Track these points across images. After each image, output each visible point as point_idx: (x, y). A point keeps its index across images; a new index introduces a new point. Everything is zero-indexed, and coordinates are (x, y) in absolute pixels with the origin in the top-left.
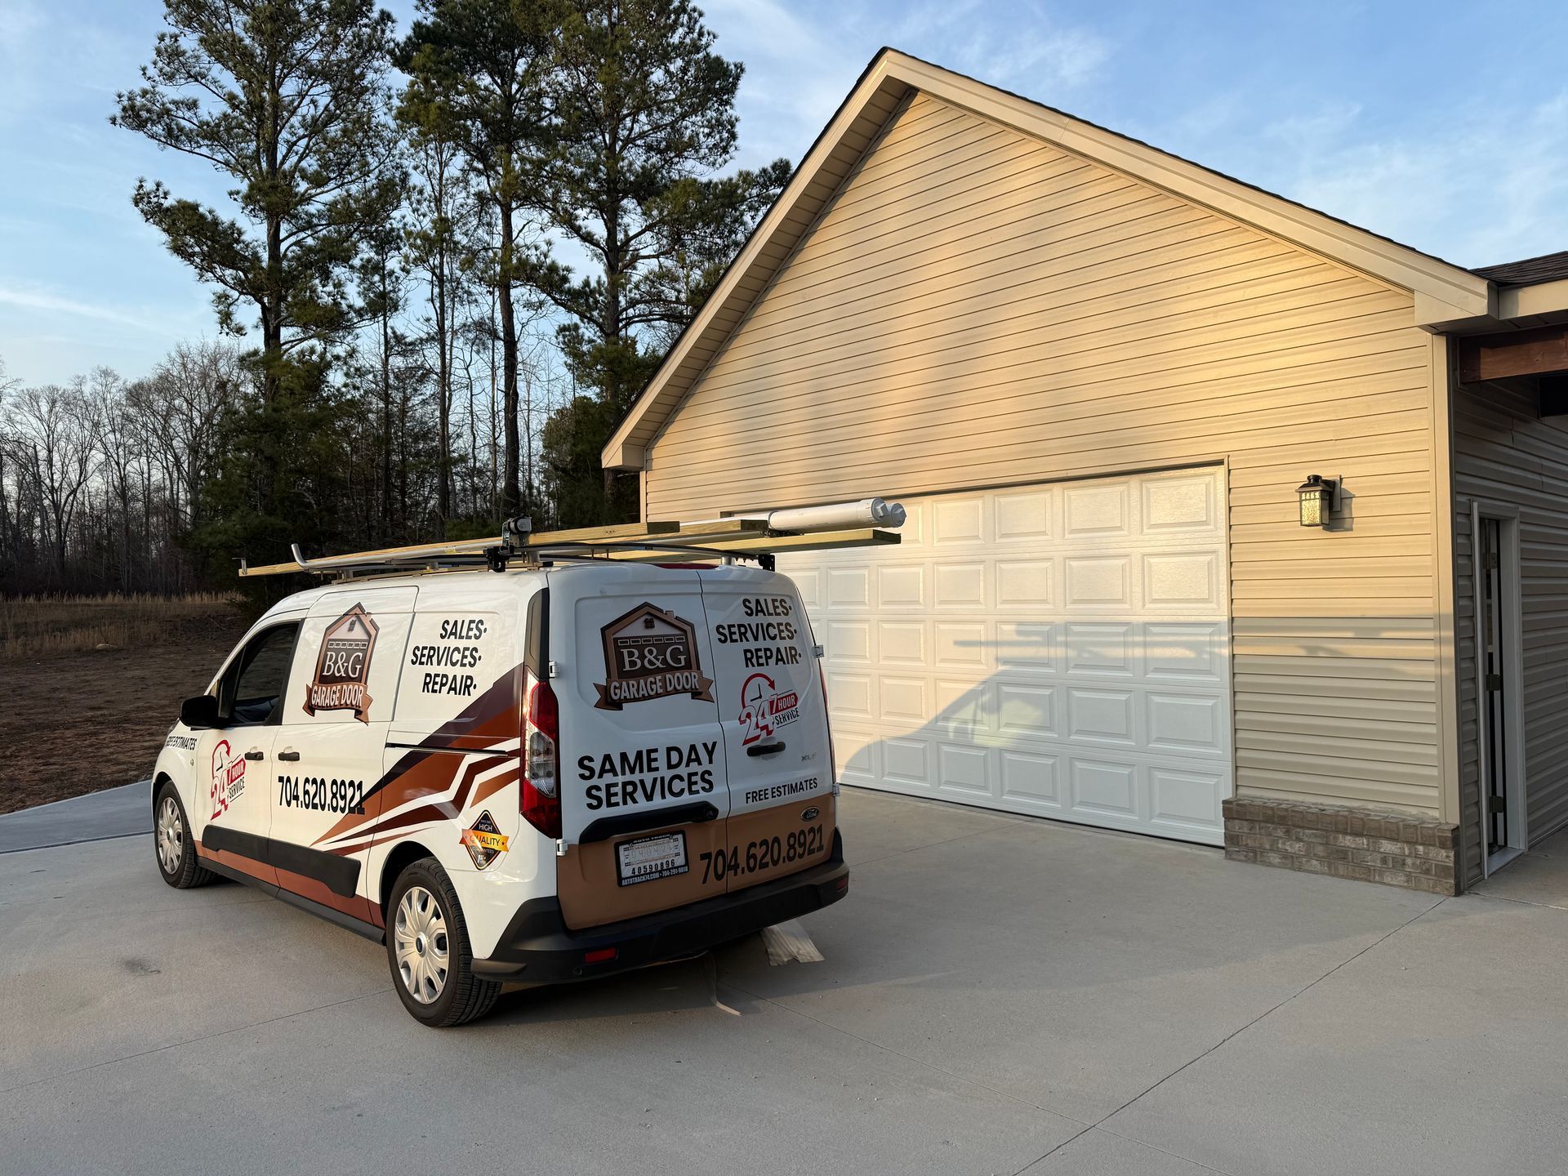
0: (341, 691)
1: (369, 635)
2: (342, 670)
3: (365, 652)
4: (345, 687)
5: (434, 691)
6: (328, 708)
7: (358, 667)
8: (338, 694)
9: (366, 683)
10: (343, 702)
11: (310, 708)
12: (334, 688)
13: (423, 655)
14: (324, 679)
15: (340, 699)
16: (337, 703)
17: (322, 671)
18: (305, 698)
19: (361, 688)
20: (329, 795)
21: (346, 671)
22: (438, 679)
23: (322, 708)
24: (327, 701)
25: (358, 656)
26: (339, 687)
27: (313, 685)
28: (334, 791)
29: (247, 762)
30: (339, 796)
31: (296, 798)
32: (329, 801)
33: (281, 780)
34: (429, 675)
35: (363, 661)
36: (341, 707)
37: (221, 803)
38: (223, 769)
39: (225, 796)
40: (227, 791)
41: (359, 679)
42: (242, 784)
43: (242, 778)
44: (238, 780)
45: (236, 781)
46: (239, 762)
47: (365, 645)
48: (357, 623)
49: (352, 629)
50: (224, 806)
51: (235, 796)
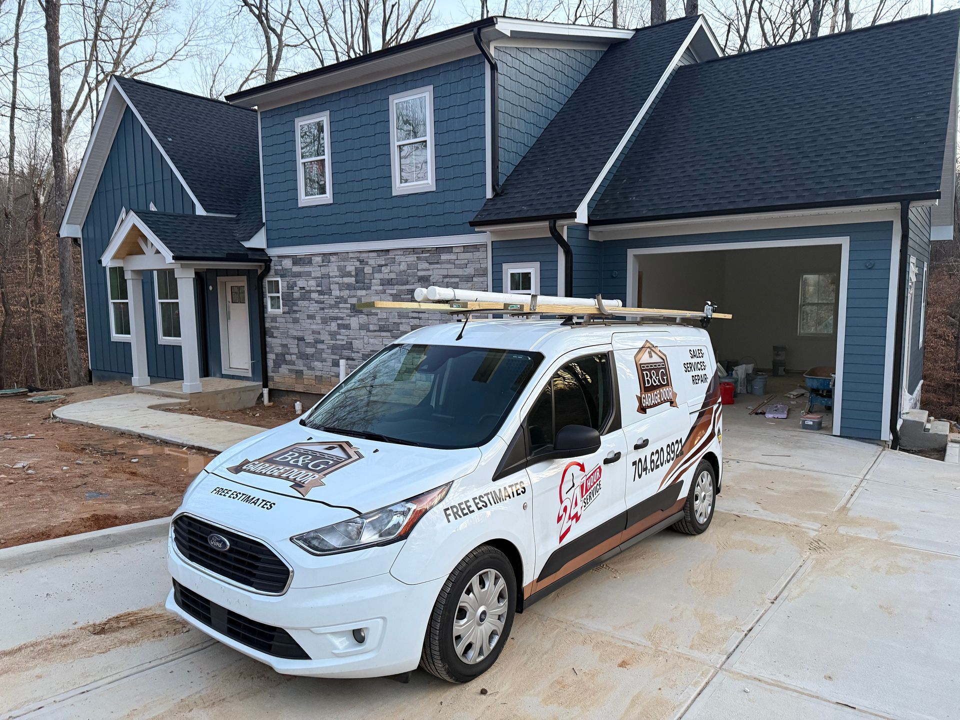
0: (660, 393)
1: (663, 360)
2: (657, 381)
3: (665, 368)
4: (661, 390)
5: (697, 383)
7: (665, 378)
9: (671, 386)
11: (643, 409)
12: (655, 393)
13: (688, 367)
14: (647, 388)
15: (660, 398)
16: (659, 401)
17: (644, 384)
18: (638, 404)
19: (670, 389)
20: (666, 454)
21: (659, 381)
22: (697, 378)
23: (651, 407)
24: (653, 402)
25: (663, 372)
26: (658, 391)
27: (641, 394)
28: (668, 451)
29: (603, 467)
30: (670, 453)
31: (645, 469)
32: (665, 459)
33: (634, 463)
34: (693, 376)
35: (666, 374)
36: (662, 403)
37: (573, 519)
38: (575, 487)
39: (578, 509)
40: (580, 504)
41: (667, 385)
42: (598, 487)
43: (598, 482)
44: (594, 487)
45: (592, 489)
46: (594, 472)
47: (663, 365)
48: (652, 352)
49: (651, 357)
50: (575, 519)
51: (591, 501)
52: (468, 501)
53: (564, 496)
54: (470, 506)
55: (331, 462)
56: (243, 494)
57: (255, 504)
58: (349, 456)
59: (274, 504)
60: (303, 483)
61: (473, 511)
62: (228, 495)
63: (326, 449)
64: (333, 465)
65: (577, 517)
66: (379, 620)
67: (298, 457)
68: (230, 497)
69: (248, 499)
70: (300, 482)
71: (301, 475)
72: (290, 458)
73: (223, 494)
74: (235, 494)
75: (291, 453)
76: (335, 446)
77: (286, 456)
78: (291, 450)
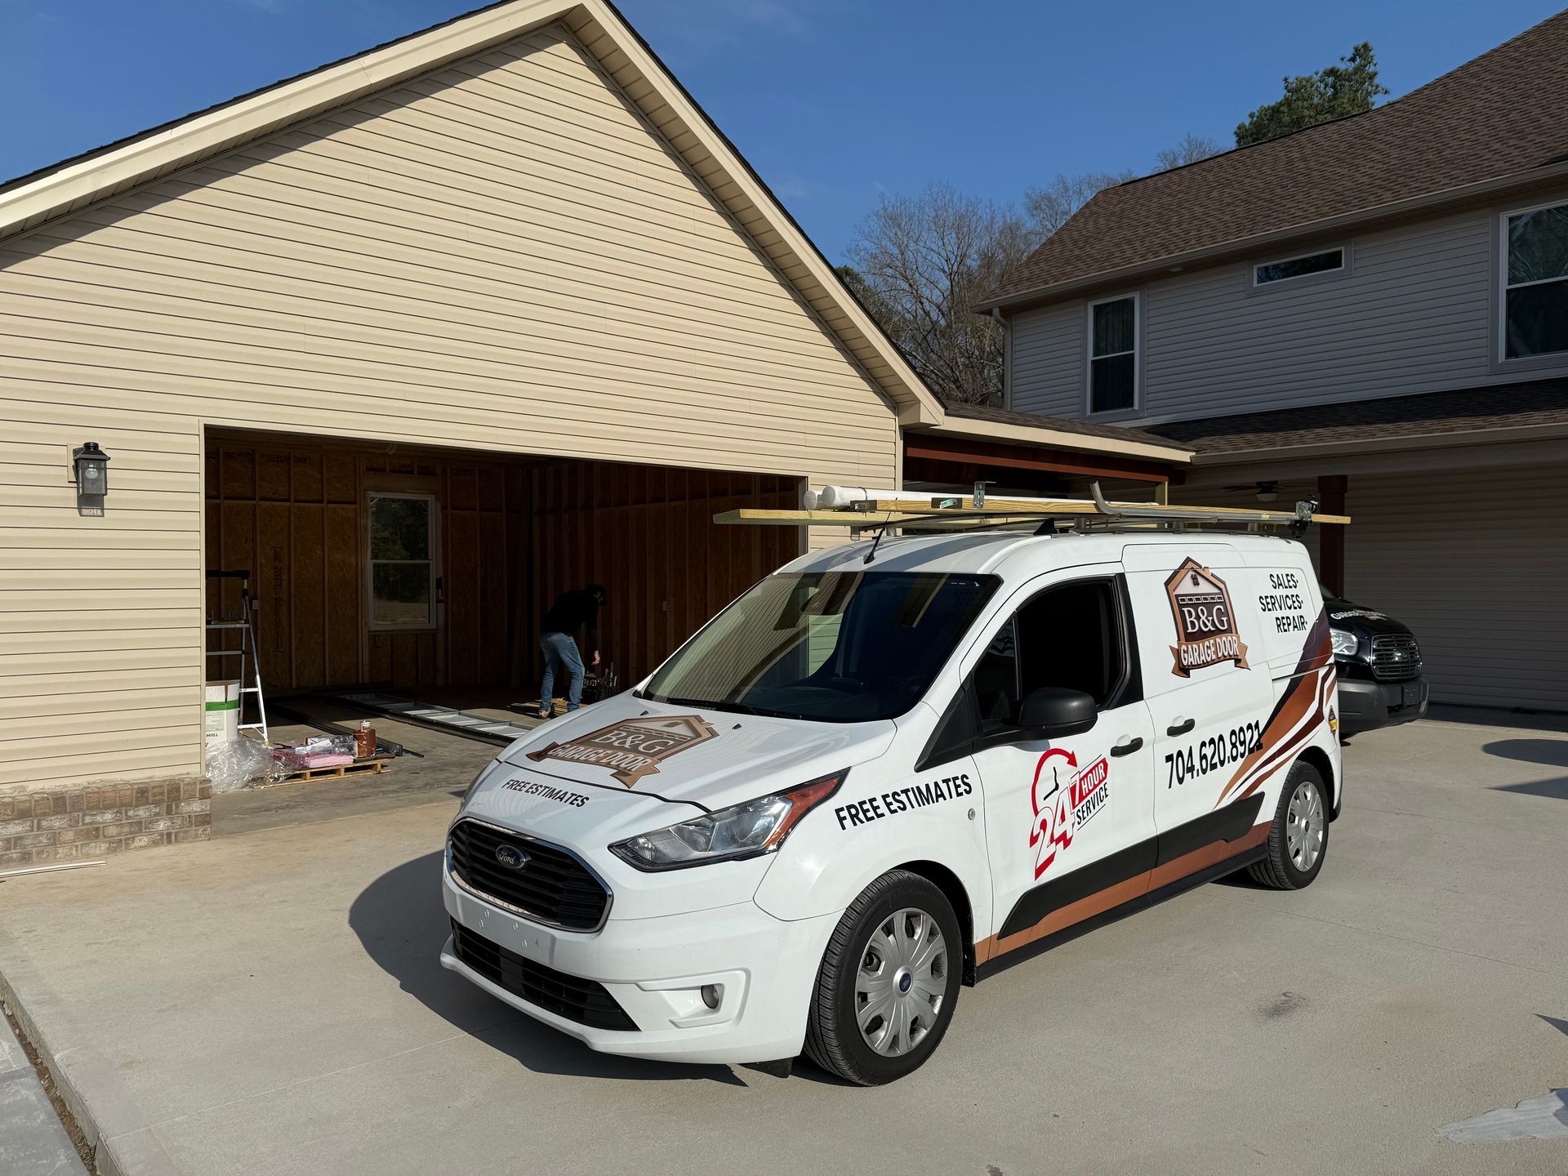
0: (1215, 645)
1: (1220, 589)
2: (1209, 625)
3: (1223, 603)
4: (1218, 640)
5: (1285, 631)
6: (1206, 664)
7: (1225, 619)
8: (1213, 649)
9: (1237, 633)
10: (1220, 655)
11: (1183, 670)
12: (1207, 643)
13: (1268, 603)
14: (1190, 636)
15: (1216, 652)
16: (1214, 657)
17: (1185, 628)
18: (1174, 661)
19: (1234, 638)
20: (1229, 746)
22: (1285, 621)
24: (1203, 658)
25: (1219, 609)
26: (1212, 641)
27: (1180, 645)
28: (1234, 741)
29: (1111, 761)
30: (1238, 744)
31: (1191, 769)
32: (1228, 754)
33: (1169, 758)
34: (1277, 619)
35: (1226, 612)
36: (1219, 660)
37: (1058, 841)
38: (1060, 790)
39: (1066, 826)
40: (1070, 818)
41: (1229, 631)
42: (1103, 793)
43: (1102, 785)
44: (1094, 792)
45: (1092, 795)
46: (1094, 768)
47: (1220, 598)
48: (1199, 577)
49: (1196, 583)
50: (1062, 843)
51: (1090, 815)
52: (874, 799)
53: (1040, 804)
54: (878, 807)
55: (672, 742)
56: (546, 787)
57: (561, 799)
58: (698, 734)
59: (587, 799)
60: (630, 770)
61: (883, 815)
62: (526, 789)
63: (666, 726)
64: (673, 746)
65: (1065, 840)
66: (738, 972)
67: (626, 737)
68: (527, 791)
69: (552, 793)
70: (625, 768)
71: (627, 760)
72: (614, 738)
73: (518, 788)
74: (535, 787)
75: (616, 732)
76: (680, 722)
77: (608, 736)
78: (617, 729)
